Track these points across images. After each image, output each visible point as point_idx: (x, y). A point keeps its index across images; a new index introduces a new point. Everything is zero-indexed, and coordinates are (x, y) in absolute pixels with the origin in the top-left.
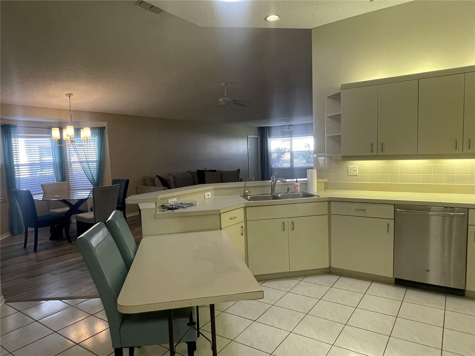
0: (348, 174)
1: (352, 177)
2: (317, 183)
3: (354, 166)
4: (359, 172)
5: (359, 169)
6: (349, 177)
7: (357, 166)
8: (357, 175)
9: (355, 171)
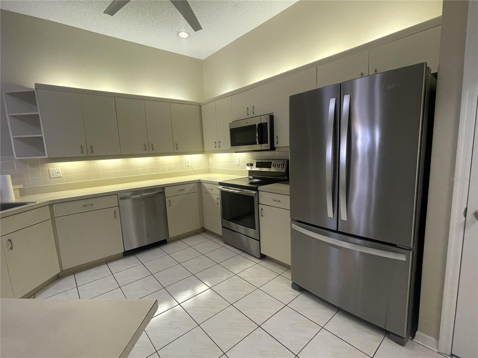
0: (50, 177)
1: (55, 179)
2: (14, 190)
3: (56, 168)
4: (62, 173)
5: (61, 170)
6: (52, 179)
7: (60, 168)
8: (61, 177)
9: (58, 173)
